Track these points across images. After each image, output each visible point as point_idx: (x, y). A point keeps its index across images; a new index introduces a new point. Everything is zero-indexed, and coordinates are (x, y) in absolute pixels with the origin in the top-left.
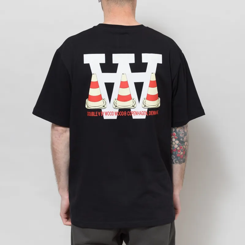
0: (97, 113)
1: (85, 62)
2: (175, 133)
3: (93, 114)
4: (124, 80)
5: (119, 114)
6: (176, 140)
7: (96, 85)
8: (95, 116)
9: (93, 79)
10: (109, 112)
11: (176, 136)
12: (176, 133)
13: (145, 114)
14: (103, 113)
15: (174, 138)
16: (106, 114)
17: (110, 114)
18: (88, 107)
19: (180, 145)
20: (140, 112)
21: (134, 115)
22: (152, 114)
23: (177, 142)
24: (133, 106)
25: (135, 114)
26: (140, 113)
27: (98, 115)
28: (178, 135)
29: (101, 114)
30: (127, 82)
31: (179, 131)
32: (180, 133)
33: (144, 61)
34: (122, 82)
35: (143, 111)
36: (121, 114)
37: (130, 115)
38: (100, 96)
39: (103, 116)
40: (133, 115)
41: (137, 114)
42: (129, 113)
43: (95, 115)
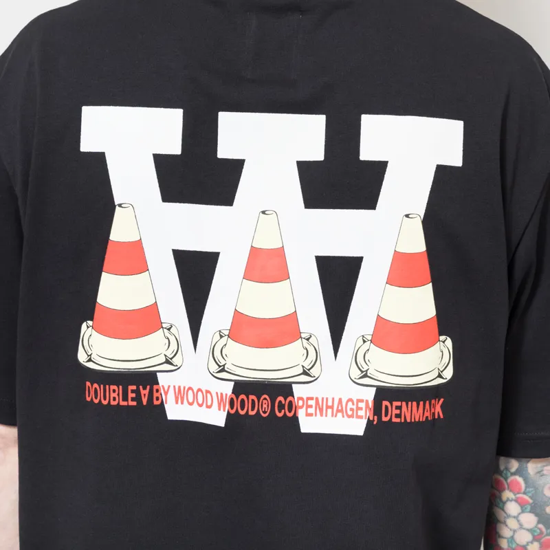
0: (133, 391)
1: (86, 145)
2: (520, 480)
3: (113, 395)
4: (267, 242)
5: (237, 405)
6: (523, 512)
7: (135, 260)
8: (125, 403)
9: (121, 230)
10: (190, 388)
11: (524, 493)
12: (526, 480)
13: (361, 413)
14: (166, 393)
15: (516, 501)
16: (180, 395)
17: (195, 396)
18: (90, 360)
19: (541, 533)
20: (340, 400)
21: (308, 415)
22: (398, 416)
23: (529, 520)
24: (305, 373)
25: (311, 411)
26: (340, 409)
27: (138, 398)
28: (536, 489)
29: (155, 395)
30: (279, 253)
31: (540, 473)
32: (541, 481)
33: (368, 151)
34: (255, 252)
35: (350, 400)
36: (242, 409)
37: (290, 415)
38: (153, 310)
39: (162, 406)
40: (301, 414)
41: (321, 410)
42: (281, 407)
43: (125, 398)
